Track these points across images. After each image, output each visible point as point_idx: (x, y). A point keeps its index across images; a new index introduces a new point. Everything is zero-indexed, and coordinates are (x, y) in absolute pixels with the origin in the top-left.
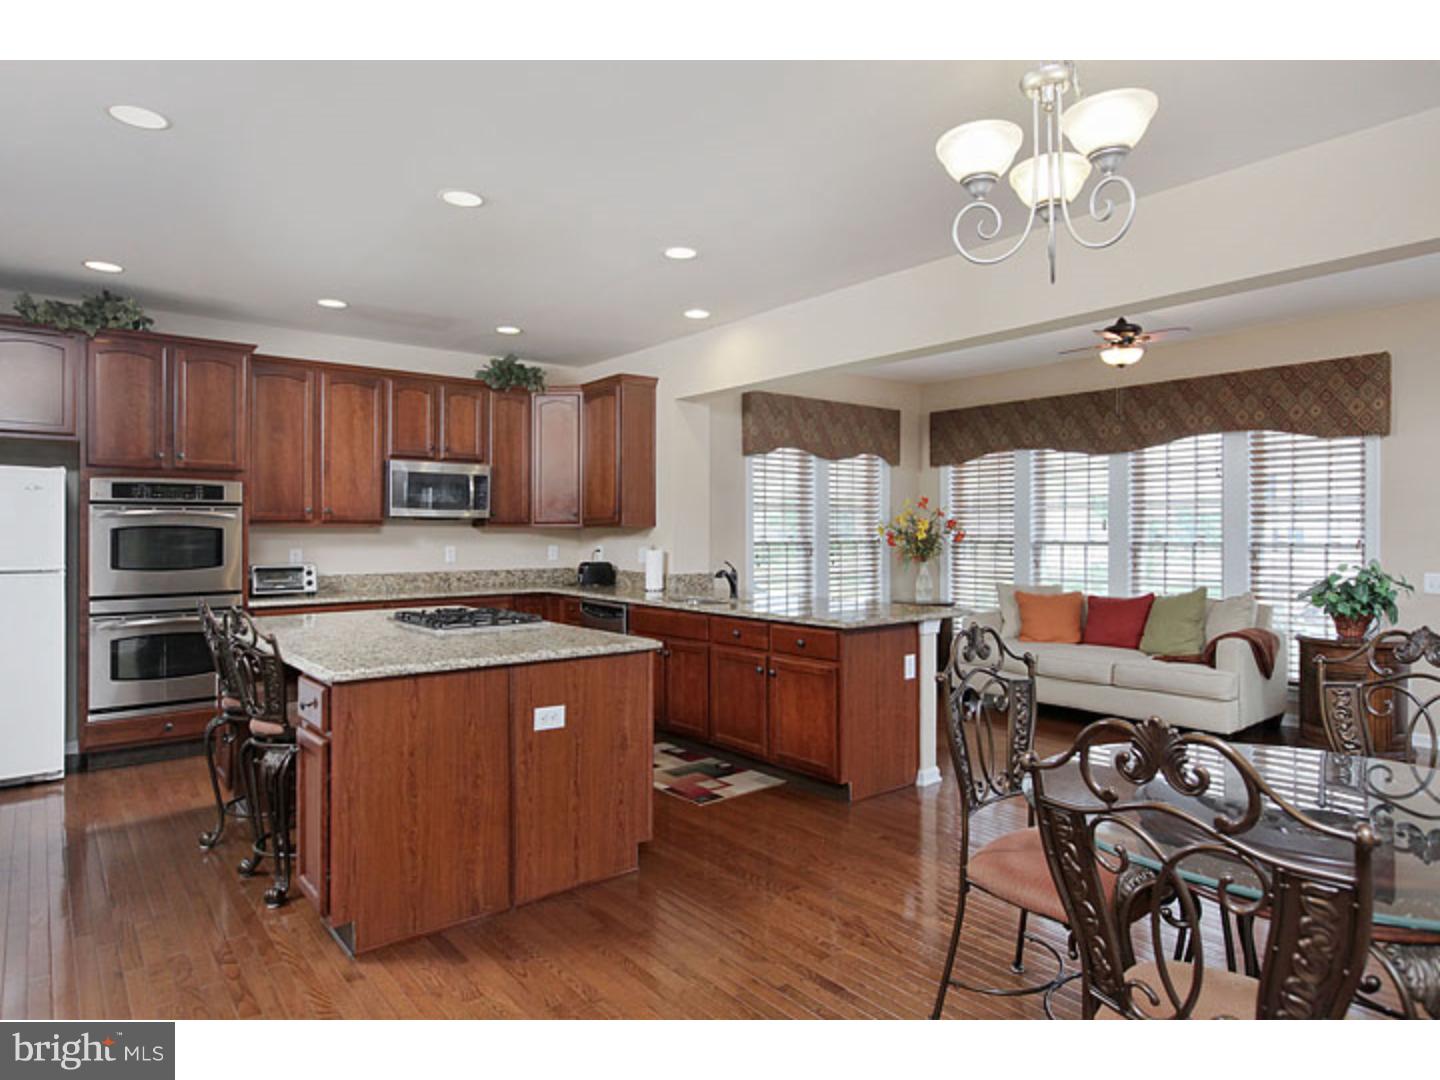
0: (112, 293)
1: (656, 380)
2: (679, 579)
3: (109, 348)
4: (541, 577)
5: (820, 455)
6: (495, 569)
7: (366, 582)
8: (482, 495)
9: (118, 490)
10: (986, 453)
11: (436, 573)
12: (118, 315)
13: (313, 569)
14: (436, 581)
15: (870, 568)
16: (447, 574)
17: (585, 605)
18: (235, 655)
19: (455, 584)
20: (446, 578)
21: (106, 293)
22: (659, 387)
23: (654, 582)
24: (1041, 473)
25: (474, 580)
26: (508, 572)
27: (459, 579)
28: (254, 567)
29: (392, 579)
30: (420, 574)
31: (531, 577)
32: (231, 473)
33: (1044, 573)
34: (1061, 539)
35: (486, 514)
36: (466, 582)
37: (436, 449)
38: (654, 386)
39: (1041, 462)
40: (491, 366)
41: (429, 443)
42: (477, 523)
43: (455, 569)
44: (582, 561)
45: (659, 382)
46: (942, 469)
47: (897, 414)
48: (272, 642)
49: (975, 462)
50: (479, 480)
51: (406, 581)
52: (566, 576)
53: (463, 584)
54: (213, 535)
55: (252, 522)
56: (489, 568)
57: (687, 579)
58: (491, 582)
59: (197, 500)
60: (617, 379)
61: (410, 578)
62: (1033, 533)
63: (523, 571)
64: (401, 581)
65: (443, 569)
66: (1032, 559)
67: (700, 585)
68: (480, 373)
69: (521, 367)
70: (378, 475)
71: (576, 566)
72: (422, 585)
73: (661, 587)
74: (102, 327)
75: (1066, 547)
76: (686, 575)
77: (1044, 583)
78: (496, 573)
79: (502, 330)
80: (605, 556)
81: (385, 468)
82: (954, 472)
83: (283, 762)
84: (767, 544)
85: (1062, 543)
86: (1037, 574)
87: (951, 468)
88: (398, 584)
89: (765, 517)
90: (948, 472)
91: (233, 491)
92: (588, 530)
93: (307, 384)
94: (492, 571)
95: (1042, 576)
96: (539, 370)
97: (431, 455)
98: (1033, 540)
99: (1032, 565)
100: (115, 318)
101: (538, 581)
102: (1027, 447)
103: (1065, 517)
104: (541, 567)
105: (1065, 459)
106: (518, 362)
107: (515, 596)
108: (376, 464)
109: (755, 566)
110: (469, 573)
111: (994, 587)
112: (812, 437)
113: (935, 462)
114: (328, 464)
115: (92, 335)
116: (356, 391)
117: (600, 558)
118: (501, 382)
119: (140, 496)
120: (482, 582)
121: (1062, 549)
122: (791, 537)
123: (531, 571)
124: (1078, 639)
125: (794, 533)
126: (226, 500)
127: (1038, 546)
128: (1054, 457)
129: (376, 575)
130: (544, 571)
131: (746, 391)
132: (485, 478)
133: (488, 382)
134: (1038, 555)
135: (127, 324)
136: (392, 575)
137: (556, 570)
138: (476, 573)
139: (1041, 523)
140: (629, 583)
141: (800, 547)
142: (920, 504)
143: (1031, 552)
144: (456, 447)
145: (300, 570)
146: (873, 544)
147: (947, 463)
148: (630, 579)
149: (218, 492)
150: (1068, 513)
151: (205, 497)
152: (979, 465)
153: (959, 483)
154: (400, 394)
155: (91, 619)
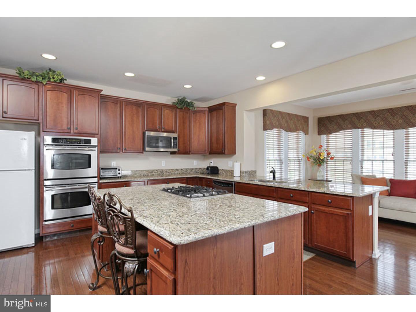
0: (52, 68)
1: (236, 104)
2: (246, 172)
3: (51, 89)
4: (192, 171)
5: (286, 131)
6: (177, 168)
7: (136, 173)
8: (175, 143)
9: (54, 140)
10: (341, 130)
11: (159, 170)
12: (54, 77)
13: (120, 169)
14: (159, 172)
15: (298, 168)
16: (162, 170)
17: (215, 182)
18: (109, 214)
19: (165, 173)
20: (162, 171)
21: (50, 69)
22: (237, 107)
23: (237, 173)
24: (363, 137)
25: (171, 172)
26: (182, 169)
27: (166, 172)
28: (101, 168)
29: (145, 172)
30: (153, 170)
31: (189, 171)
32: (93, 135)
33: (364, 170)
34: (372, 159)
35: (176, 150)
36: (168, 173)
37: (160, 128)
38: (235, 107)
39: (363, 133)
40: (177, 101)
41: (158, 126)
42: (172, 153)
43: (164, 168)
44: (207, 166)
45: (237, 105)
46: (322, 136)
47: (308, 118)
48: (130, 211)
49: (335, 134)
50: (175, 138)
51: (149, 172)
52: (199, 170)
53: (167, 173)
54: (87, 156)
55: (100, 152)
56: (176, 168)
57: (248, 172)
58: (176, 172)
59: (82, 144)
60: (224, 104)
61: (150, 171)
62: (360, 157)
63: (186, 169)
64: (148, 172)
65: (161, 168)
66: (360, 165)
67: (252, 174)
68: (174, 103)
69: (187, 101)
70: (142, 136)
71: (206, 167)
72: (155, 174)
73: (239, 175)
74: (48, 81)
75: (373, 162)
76: (248, 171)
77: (364, 174)
78: (178, 170)
79: (185, 86)
80: (214, 164)
81: (144, 134)
82: (326, 137)
83: (135, 268)
84: (269, 160)
85: (373, 160)
86: (362, 171)
87: (325, 136)
88: (147, 173)
89: (273, 151)
90: (324, 137)
91: (94, 141)
92: (210, 155)
93: (118, 105)
94: (176, 169)
95: (363, 172)
96: (193, 102)
97: (159, 130)
98: (360, 159)
99: (360, 168)
100: (53, 78)
101: (191, 172)
102: (359, 128)
103: (373, 151)
104: (192, 168)
105: (373, 132)
106: (186, 100)
107: (187, 178)
108: (141, 133)
109: (267, 168)
110: (169, 170)
111: (350, 175)
112: (284, 125)
113: (320, 133)
114: (125, 132)
115: (45, 84)
116: (134, 108)
117: (212, 165)
118: (181, 106)
119: (62, 143)
120: (173, 173)
121: (372, 162)
122: (276, 158)
123: (189, 169)
124: (388, 194)
125: (276, 156)
126: (92, 144)
127: (362, 161)
128: (368, 131)
129: (140, 170)
130: (193, 169)
131: (264, 109)
132: (176, 138)
133: (177, 106)
134: (362, 164)
135: (57, 80)
136: (145, 170)
137: (196, 169)
138: (172, 169)
139: (363, 154)
140: (225, 174)
141: (278, 161)
142: (319, 147)
143: (360, 163)
144: (166, 128)
145: (116, 169)
146: (299, 160)
147: (325, 134)
148: (225, 172)
149: (89, 142)
150: (374, 150)
151: (85, 143)
152: (336, 134)
153: (328, 140)
154: (148, 109)
155: (44, 187)
